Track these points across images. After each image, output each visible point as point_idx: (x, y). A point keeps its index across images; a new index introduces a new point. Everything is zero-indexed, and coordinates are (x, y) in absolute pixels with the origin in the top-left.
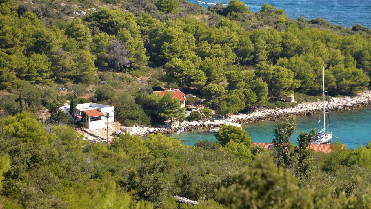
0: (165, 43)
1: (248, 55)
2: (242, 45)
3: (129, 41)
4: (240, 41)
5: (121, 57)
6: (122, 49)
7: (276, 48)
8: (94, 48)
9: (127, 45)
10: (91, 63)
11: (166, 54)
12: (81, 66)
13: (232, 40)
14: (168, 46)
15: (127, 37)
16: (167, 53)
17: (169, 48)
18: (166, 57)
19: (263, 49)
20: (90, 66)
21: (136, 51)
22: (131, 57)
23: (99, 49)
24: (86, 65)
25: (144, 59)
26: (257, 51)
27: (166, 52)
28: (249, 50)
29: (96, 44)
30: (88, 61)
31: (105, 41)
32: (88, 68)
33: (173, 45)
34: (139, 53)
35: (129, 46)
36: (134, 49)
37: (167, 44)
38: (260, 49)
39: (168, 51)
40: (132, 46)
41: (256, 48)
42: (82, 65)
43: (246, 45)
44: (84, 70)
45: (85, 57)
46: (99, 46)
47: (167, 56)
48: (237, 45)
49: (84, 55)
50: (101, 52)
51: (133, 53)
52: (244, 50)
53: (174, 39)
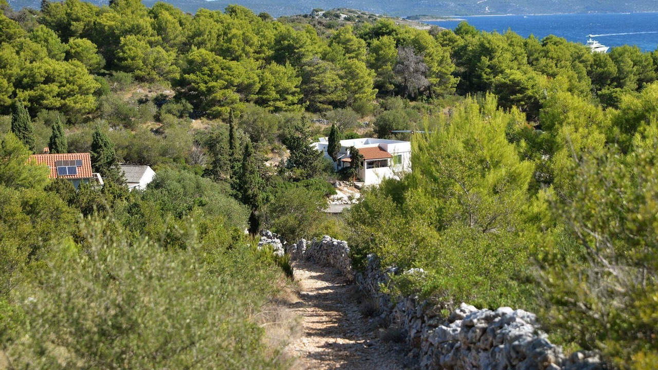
0: (483, 58)
1: (609, 82)
2: (599, 65)
3: (428, 51)
4: (595, 61)
5: (415, 74)
6: (417, 63)
7: (649, 73)
8: (372, 60)
9: (425, 57)
10: (367, 81)
11: (485, 76)
12: (351, 86)
13: (583, 58)
14: (488, 63)
15: (424, 44)
16: (487, 75)
17: (489, 67)
18: (485, 80)
19: (631, 72)
20: (366, 85)
21: (439, 68)
22: (430, 76)
23: (380, 63)
24: (359, 83)
25: (451, 81)
26: (622, 76)
27: (485, 73)
28: (610, 73)
29: (374, 54)
30: (362, 77)
31: (390, 49)
32: (362, 88)
33: (495, 60)
34: (444, 70)
35: (428, 58)
36: (436, 64)
37: (485, 60)
38: (627, 73)
39: (489, 70)
40: (432, 59)
41: (620, 70)
42: (352, 83)
43: (606, 65)
44: (355, 92)
45: (358, 71)
46: (381, 56)
47: (487, 79)
48: (591, 66)
49: (356, 67)
50: (384, 67)
51: (434, 69)
52: (603, 73)
53: (497, 54)
